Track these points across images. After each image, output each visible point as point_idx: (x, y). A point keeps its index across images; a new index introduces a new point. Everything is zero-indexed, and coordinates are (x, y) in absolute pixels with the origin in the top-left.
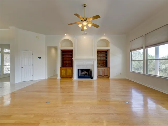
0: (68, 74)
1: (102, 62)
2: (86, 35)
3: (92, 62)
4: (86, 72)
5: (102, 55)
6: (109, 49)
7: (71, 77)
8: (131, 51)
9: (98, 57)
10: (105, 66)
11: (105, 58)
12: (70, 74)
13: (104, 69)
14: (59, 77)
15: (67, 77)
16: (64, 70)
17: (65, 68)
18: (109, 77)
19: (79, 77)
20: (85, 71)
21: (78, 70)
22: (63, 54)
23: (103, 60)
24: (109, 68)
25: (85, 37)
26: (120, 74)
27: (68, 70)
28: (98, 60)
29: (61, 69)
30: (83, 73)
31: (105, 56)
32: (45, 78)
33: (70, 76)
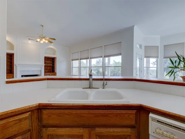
1: (49, 68)
2: (33, 40)
3: (40, 68)
5: (49, 62)
6: (56, 57)
8: (72, 60)
9: (45, 63)
10: (52, 71)
11: (51, 65)
21: (22, 76)
23: (50, 66)
24: (56, 73)
28: (45, 66)
31: (52, 62)
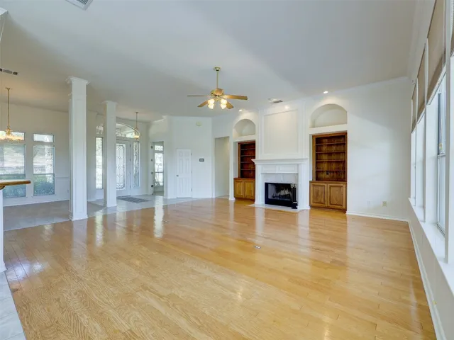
0: (247, 193)
3: (293, 166)
5: (333, 150)
7: (253, 200)
13: (331, 186)
14: (232, 198)
15: (245, 198)
16: (240, 183)
18: (344, 211)
19: (268, 201)
20: (285, 189)
21: (267, 185)
23: (336, 162)
25: (278, 108)
26: (385, 204)
27: (247, 184)
29: (235, 182)
32: (211, 197)
33: (251, 198)
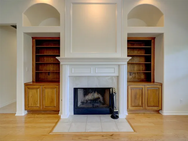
0: (47, 103)
4: (96, 95)
11: (142, 60)
12: (52, 101)
13: (148, 89)
16: (34, 91)
17: (38, 86)
18: (160, 111)
19: (78, 111)
20: (95, 92)
22: (36, 48)
27: (46, 90)
29: (27, 89)
30: (90, 97)
33: (53, 109)
